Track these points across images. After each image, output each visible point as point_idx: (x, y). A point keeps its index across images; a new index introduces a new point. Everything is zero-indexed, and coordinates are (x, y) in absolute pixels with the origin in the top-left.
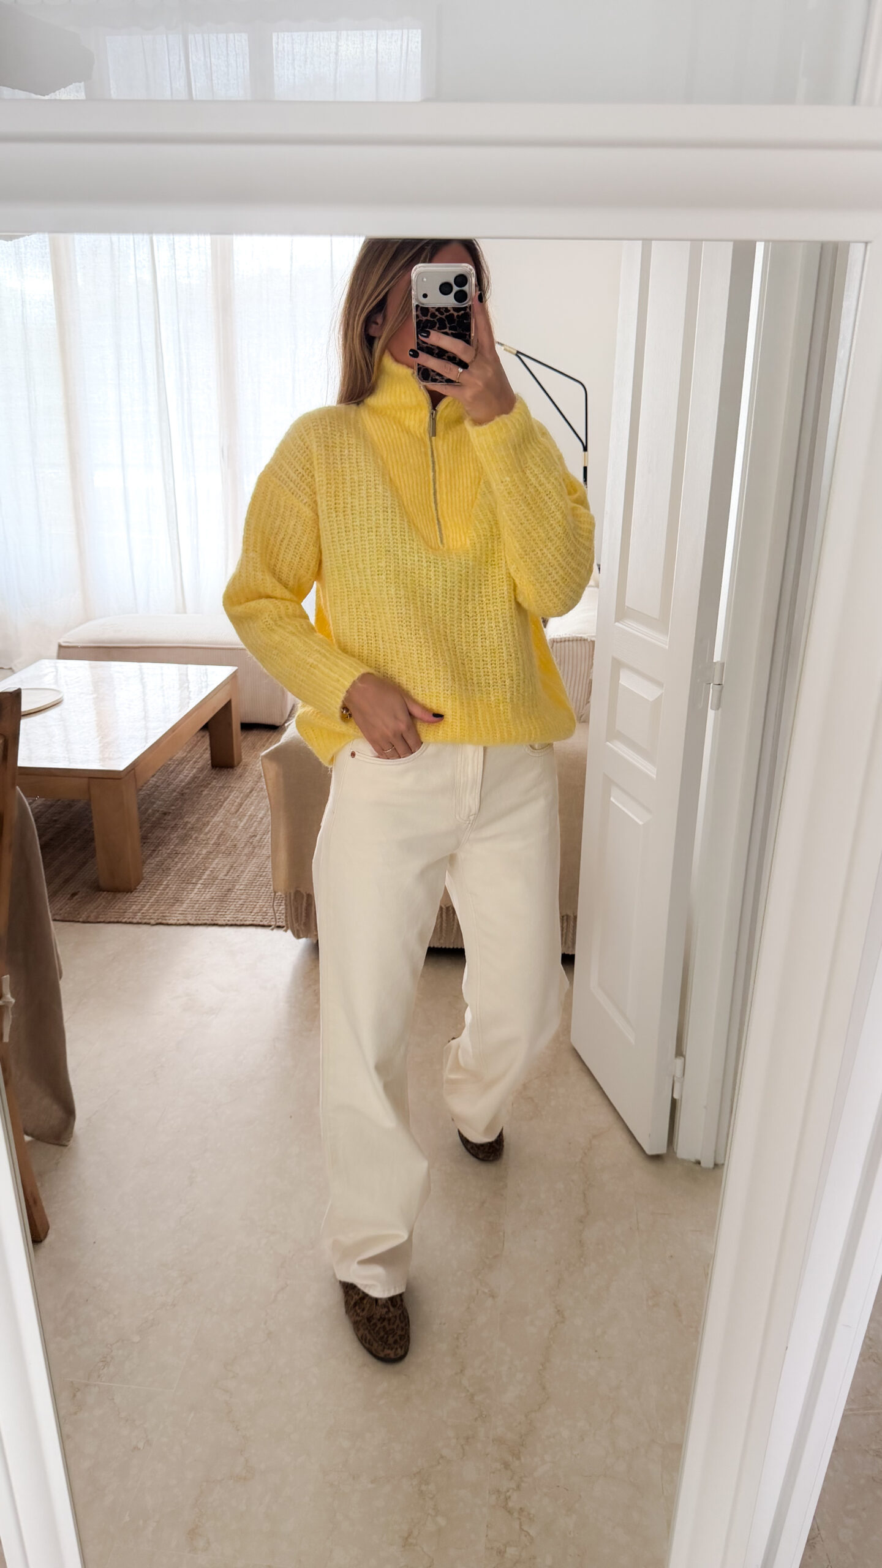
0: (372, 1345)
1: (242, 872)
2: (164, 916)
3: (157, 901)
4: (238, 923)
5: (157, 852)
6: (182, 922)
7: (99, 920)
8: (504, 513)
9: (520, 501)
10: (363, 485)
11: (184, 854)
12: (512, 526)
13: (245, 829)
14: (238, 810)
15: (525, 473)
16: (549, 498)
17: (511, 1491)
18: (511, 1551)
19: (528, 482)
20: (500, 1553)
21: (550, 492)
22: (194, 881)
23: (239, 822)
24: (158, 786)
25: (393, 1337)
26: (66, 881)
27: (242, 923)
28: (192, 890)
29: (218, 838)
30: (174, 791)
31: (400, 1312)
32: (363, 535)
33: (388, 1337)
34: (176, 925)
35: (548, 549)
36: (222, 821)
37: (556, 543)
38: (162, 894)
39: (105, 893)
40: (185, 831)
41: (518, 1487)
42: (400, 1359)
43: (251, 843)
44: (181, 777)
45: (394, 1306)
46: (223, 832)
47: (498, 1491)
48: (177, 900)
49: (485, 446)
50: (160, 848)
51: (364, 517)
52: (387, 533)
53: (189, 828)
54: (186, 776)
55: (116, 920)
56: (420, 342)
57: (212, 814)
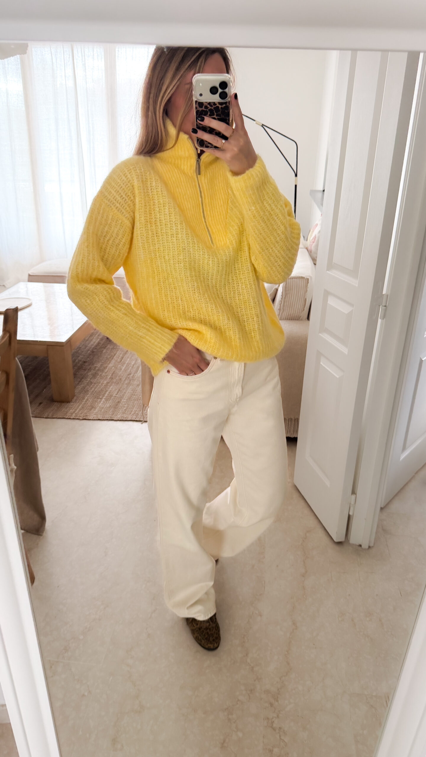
0: (202, 641)
1: (125, 393)
2: (87, 415)
3: (83, 408)
4: (124, 419)
5: (81, 382)
6: (96, 419)
7: (54, 417)
8: (250, 228)
9: (260, 221)
10: (166, 206)
11: (95, 383)
12: (255, 235)
13: (125, 370)
14: (121, 361)
15: (263, 204)
16: (277, 218)
17: (274, 718)
18: (276, 750)
19: (265, 209)
20: (270, 751)
21: (278, 214)
22: (101, 397)
23: (122, 367)
24: (81, 348)
25: (212, 637)
26: (37, 396)
27: (126, 419)
28: (100, 402)
29: (112, 375)
30: (88, 350)
31: (215, 625)
32: (168, 239)
33: (209, 638)
34: (93, 420)
35: (276, 248)
36: (113, 366)
37: (280, 244)
38: (85, 404)
39: (56, 403)
40: (95, 371)
41: (278, 716)
42: (215, 648)
43: (129, 378)
44: (92, 343)
45: (212, 622)
46: (114, 372)
47: (268, 719)
48: (92, 407)
49: (240, 188)
50: (83, 380)
51: (168, 227)
52: (183, 238)
53: (97, 370)
54: (94, 342)
55: (62, 417)
56: (198, 124)
57: (108, 362)
